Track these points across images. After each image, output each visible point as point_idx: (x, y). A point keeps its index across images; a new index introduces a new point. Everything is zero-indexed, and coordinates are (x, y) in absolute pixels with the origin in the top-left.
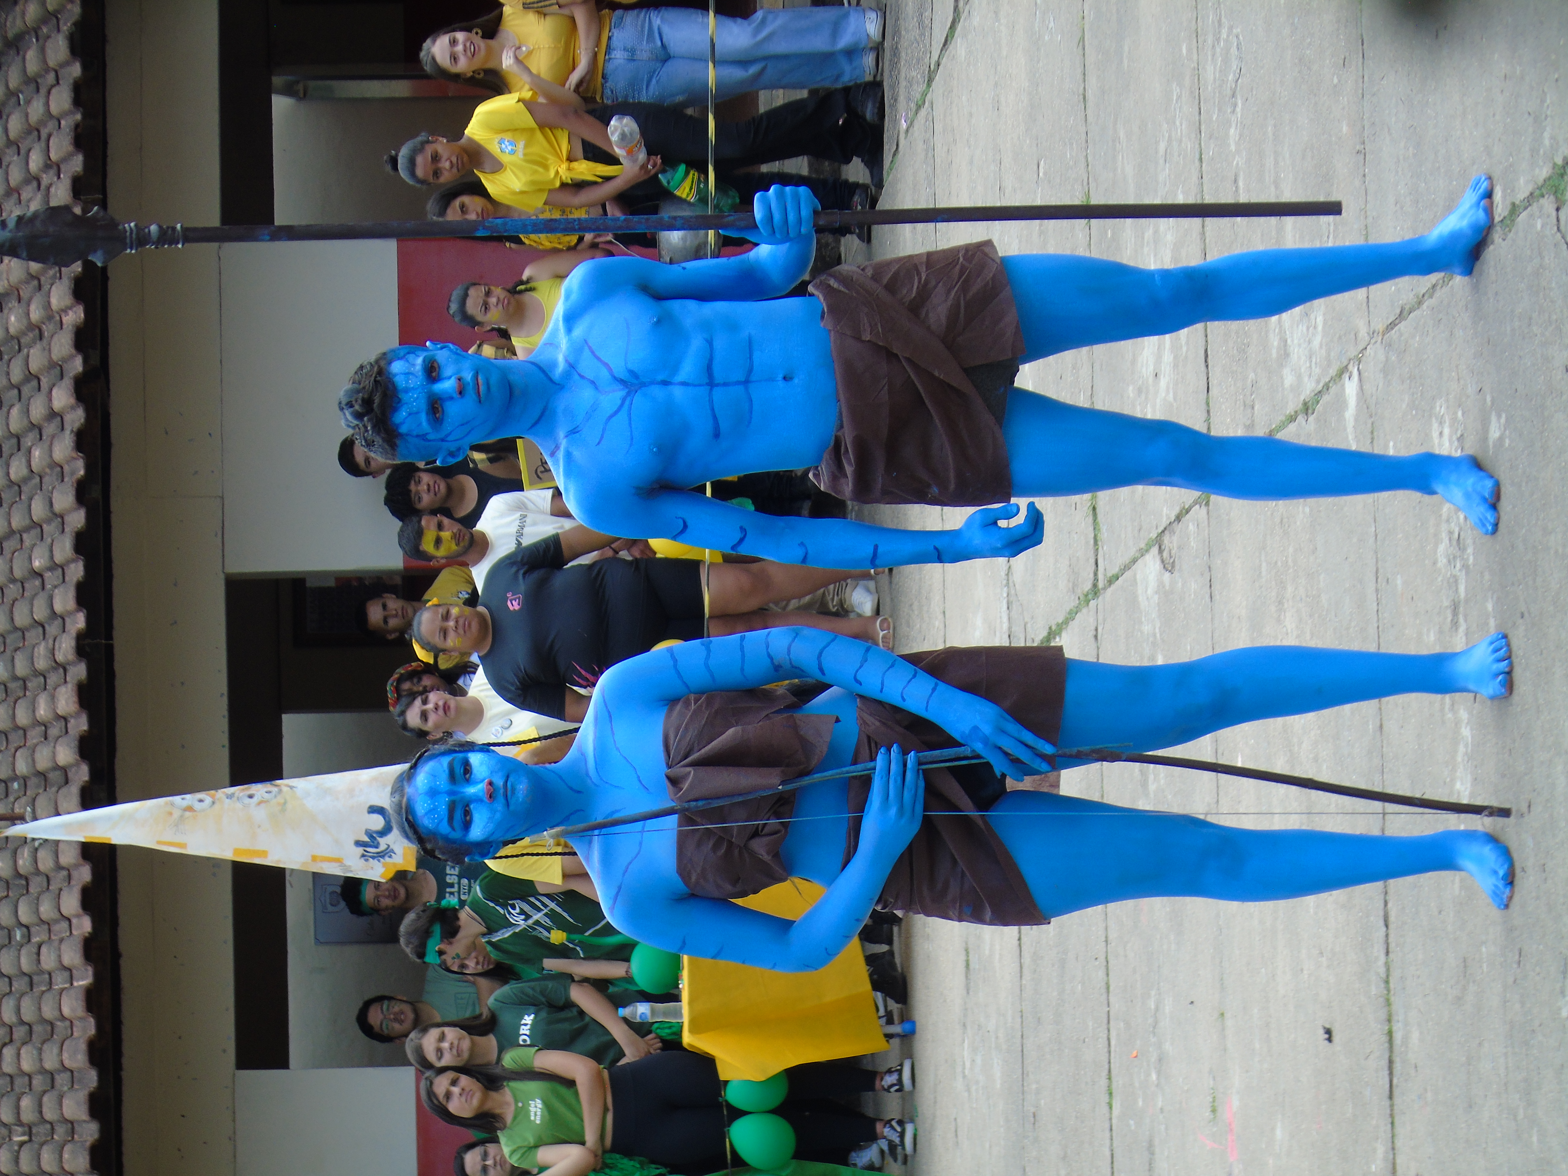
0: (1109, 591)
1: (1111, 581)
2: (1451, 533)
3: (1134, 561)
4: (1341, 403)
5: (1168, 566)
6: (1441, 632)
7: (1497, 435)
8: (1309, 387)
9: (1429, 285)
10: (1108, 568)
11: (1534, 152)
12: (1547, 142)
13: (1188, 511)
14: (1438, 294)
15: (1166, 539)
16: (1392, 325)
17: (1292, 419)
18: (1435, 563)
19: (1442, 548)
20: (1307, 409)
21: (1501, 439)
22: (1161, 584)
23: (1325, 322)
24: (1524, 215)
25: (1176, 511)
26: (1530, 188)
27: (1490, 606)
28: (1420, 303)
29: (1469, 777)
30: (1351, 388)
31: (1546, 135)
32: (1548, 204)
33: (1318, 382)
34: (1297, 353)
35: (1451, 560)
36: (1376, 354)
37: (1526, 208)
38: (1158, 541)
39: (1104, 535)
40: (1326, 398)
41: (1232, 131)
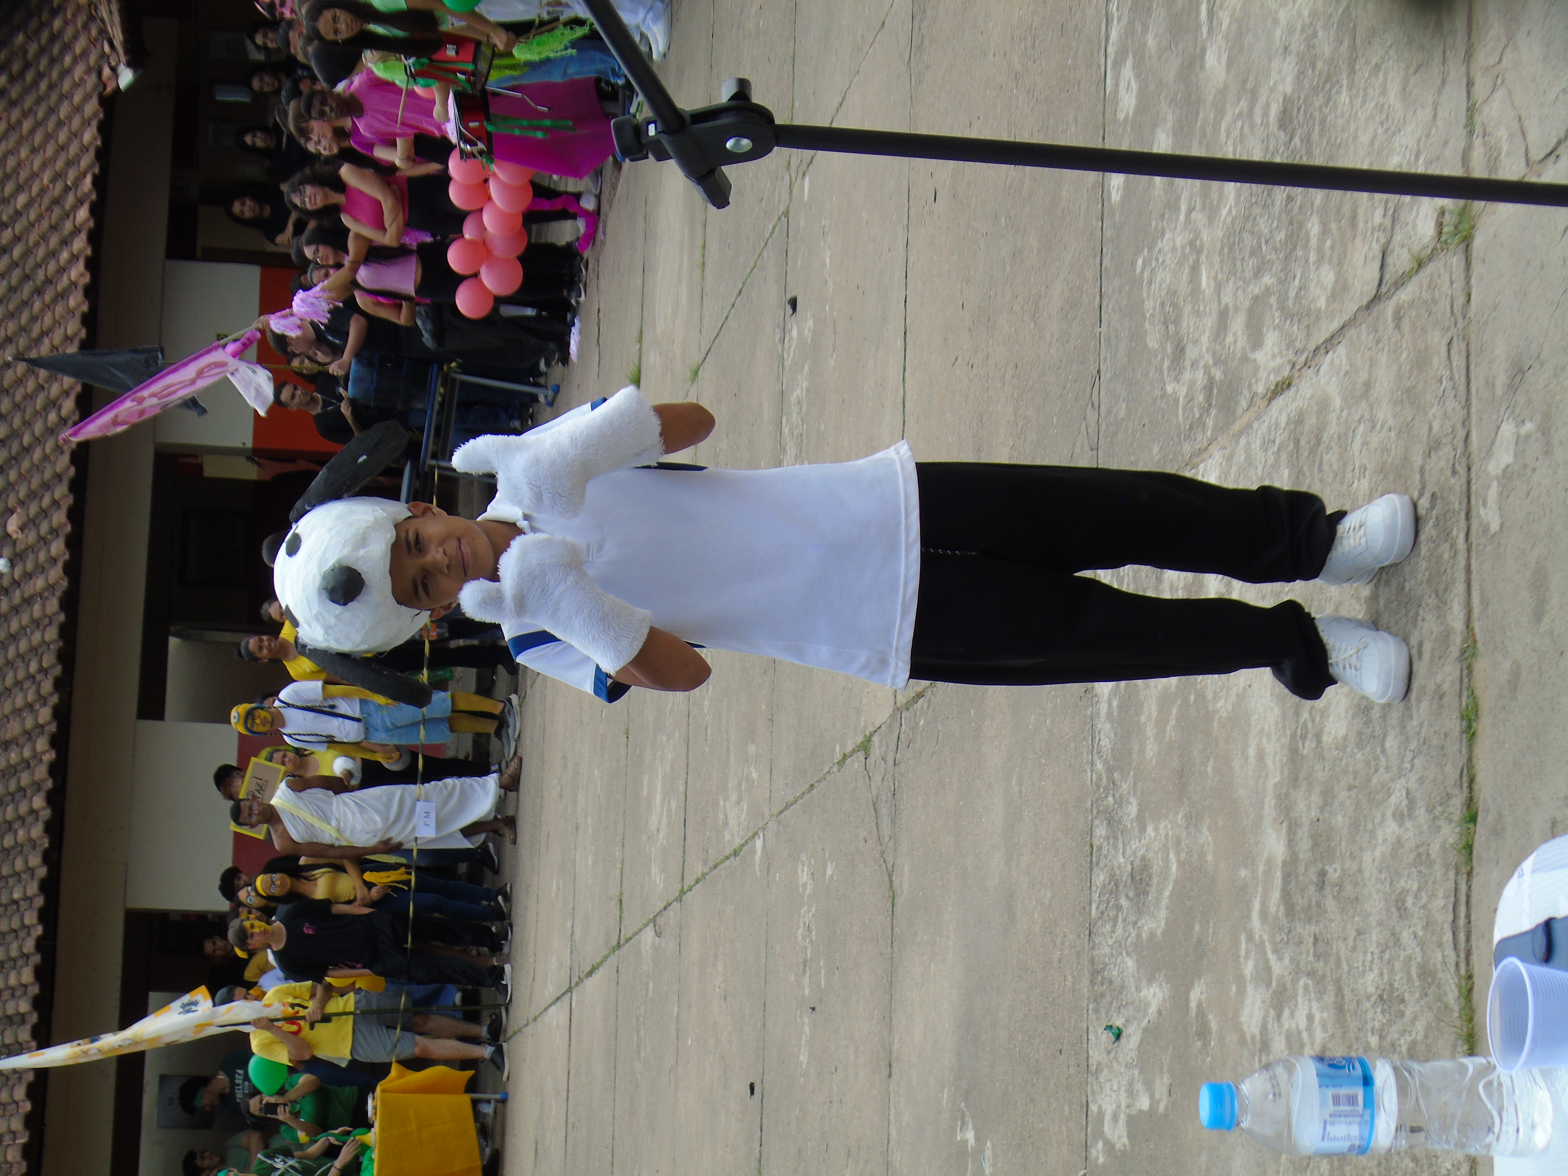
0: (626, 946)
1: (628, 940)
2: (805, 923)
3: (640, 930)
4: (753, 851)
5: (658, 934)
6: (797, 975)
7: (830, 873)
8: (738, 842)
10: (626, 933)
11: (856, 728)
12: (862, 724)
13: (670, 904)
14: (805, 797)
15: (658, 919)
16: (781, 812)
17: (727, 858)
18: (796, 939)
19: (800, 931)
20: (736, 853)
21: (832, 875)
22: (654, 943)
23: (748, 808)
24: (849, 760)
25: (664, 904)
26: (853, 746)
27: (822, 963)
28: (796, 801)
29: (807, 1053)
30: (759, 843)
31: (862, 720)
32: (861, 755)
33: (742, 839)
34: (733, 823)
35: (804, 938)
36: (772, 826)
37: (850, 757)
38: (654, 920)
39: (625, 915)
40: (745, 848)
41: (706, 702)
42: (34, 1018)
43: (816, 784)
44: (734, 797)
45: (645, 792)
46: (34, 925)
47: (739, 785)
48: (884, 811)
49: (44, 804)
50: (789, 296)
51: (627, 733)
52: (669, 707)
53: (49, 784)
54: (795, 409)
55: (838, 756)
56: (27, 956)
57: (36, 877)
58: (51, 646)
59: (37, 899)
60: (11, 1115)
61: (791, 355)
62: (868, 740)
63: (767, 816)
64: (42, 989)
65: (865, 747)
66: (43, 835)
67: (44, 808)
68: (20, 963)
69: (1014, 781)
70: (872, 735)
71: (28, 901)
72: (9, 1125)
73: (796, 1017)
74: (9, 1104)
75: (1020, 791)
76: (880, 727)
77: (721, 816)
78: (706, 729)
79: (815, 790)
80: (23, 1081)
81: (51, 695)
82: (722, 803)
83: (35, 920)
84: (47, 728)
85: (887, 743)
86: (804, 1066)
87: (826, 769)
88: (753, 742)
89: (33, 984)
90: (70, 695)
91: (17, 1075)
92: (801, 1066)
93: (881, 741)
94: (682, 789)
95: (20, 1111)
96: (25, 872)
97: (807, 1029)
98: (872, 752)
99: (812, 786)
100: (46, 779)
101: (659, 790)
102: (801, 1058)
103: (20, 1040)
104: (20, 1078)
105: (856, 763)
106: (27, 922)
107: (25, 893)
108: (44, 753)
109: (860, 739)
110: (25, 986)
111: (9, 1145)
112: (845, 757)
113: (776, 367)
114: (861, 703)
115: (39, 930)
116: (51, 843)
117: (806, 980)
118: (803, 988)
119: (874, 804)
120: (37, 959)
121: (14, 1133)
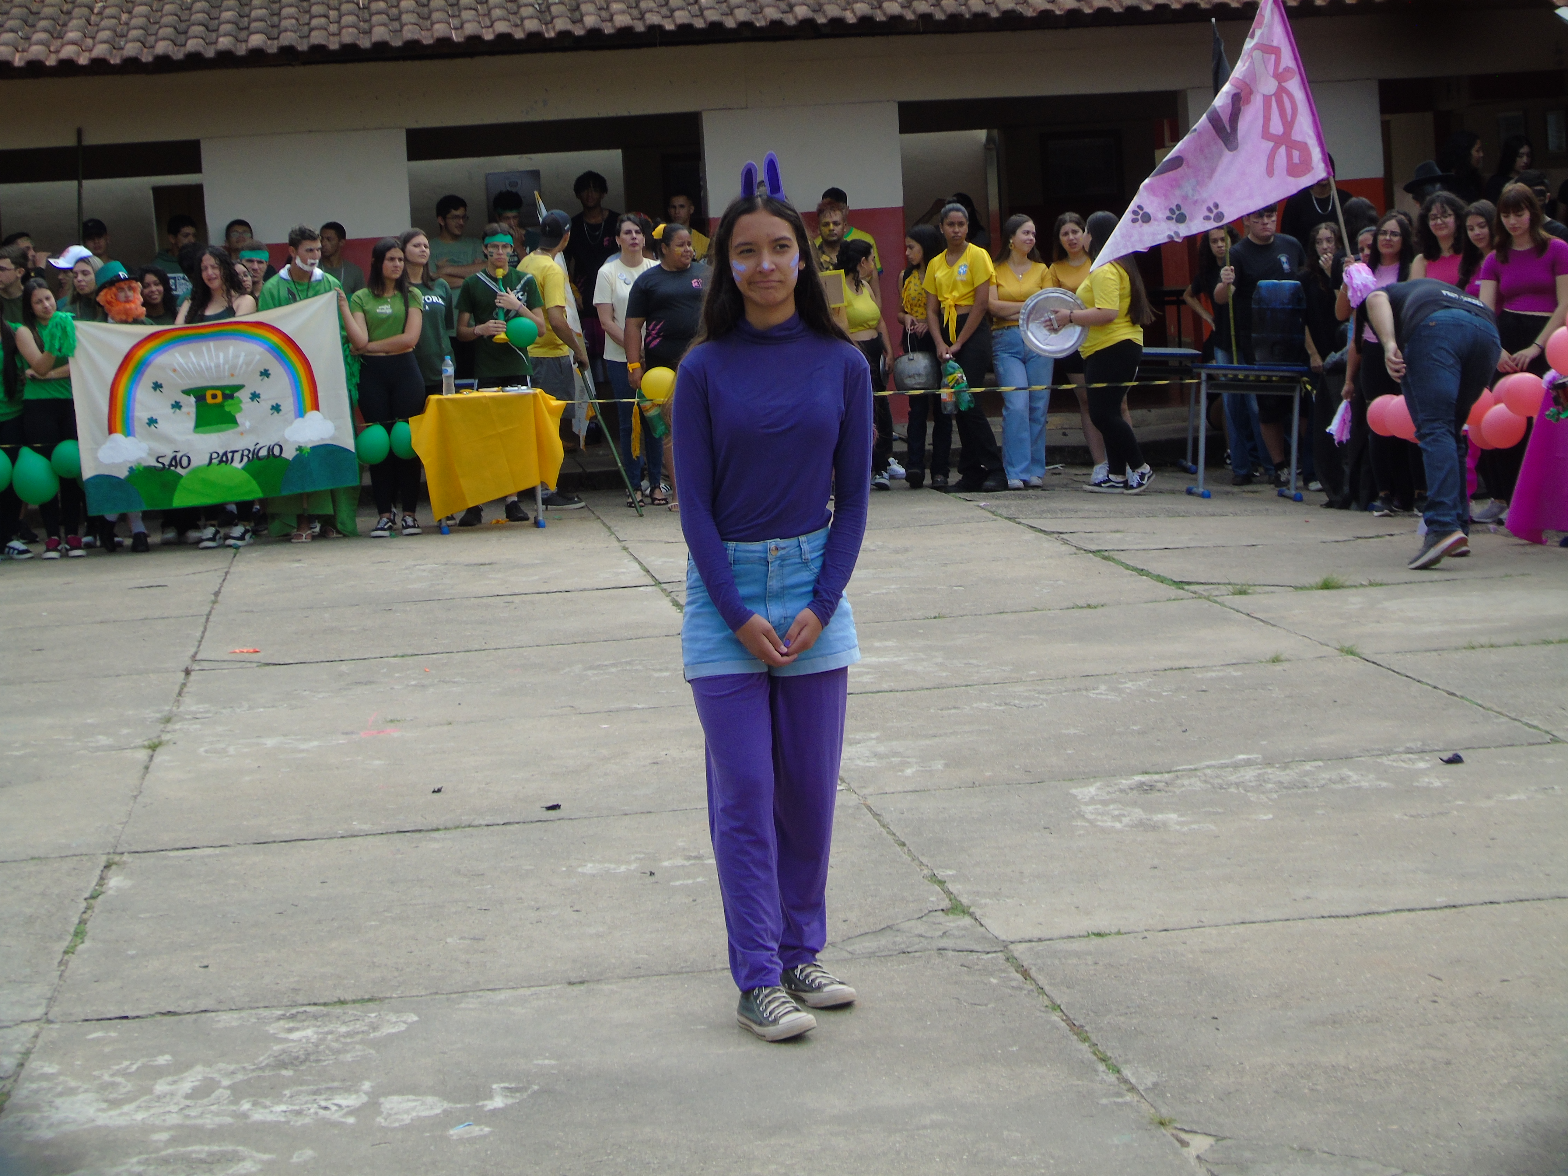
6: (684, 849)
9: (895, 831)
11: (977, 893)
12: (983, 901)
14: (890, 837)
16: (870, 809)
23: (870, 767)
24: (939, 889)
26: (955, 892)
27: (700, 879)
28: (884, 826)
29: (595, 872)
31: (988, 900)
32: (946, 904)
37: (943, 890)
41: (985, 704)
42: (579, 31)
43: (906, 849)
44: (881, 749)
45: (877, 644)
46: (674, 21)
47: (895, 754)
48: (884, 941)
49: (800, 18)
50: (1462, 754)
51: (939, 617)
52: (974, 661)
53: (821, 20)
54: (1334, 775)
55: (941, 874)
56: (642, 18)
57: (724, 17)
58: (963, 7)
59: (702, 21)
60: (479, 22)
61: (1395, 764)
62: (965, 911)
63: (865, 791)
64: (610, 36)
65: (957, 908)
66: (768, 20)
67: (796, 18)
68: (635, 12)
69: (936, 1117)
70: (971, 915)
71: (699, 13)
72: (469, 21)
73: (636, 852)
74: (490, 19)
75: (925, 1127)
76: (981, 925)
77: (859, 736)
78: (955, 708)
79: (899, 849)
80: (514, 28)
81: (914, 12)
82: (873, 735)
83: (679, 21)
84: (878, 12)
85: (964, 936)
86: (580, 870)
87: (925, 860)
88: (947, 765)
89: (614, 26)
90: (916, 32)
91: (519, 23)
92: (580, 866)
93: (965, 928)
94: (885, 686)
95: (484, 31)
96: (729, 6)
97: (623, 868)
98: (951, 917)
99: (904, 844)
100: (826, 17)
101: (882, 660)
102: (590, 865)
103: (555, 21)
104: (516, 26)
105: (935, 898)
106: (677, 14)
107: (707, 9)
108: (853, 11)
109: (965, 900)
110: (611, 20)
111: (449, 24)
112: (941, 883)
113: (1377, 747)
114: (1008, 897)
115: (669, 26)
116: (761, 29)
117: (680, 861)
118: (670, 859)
119: (889, 927)
120: (640, 27)
121: (462, 27)
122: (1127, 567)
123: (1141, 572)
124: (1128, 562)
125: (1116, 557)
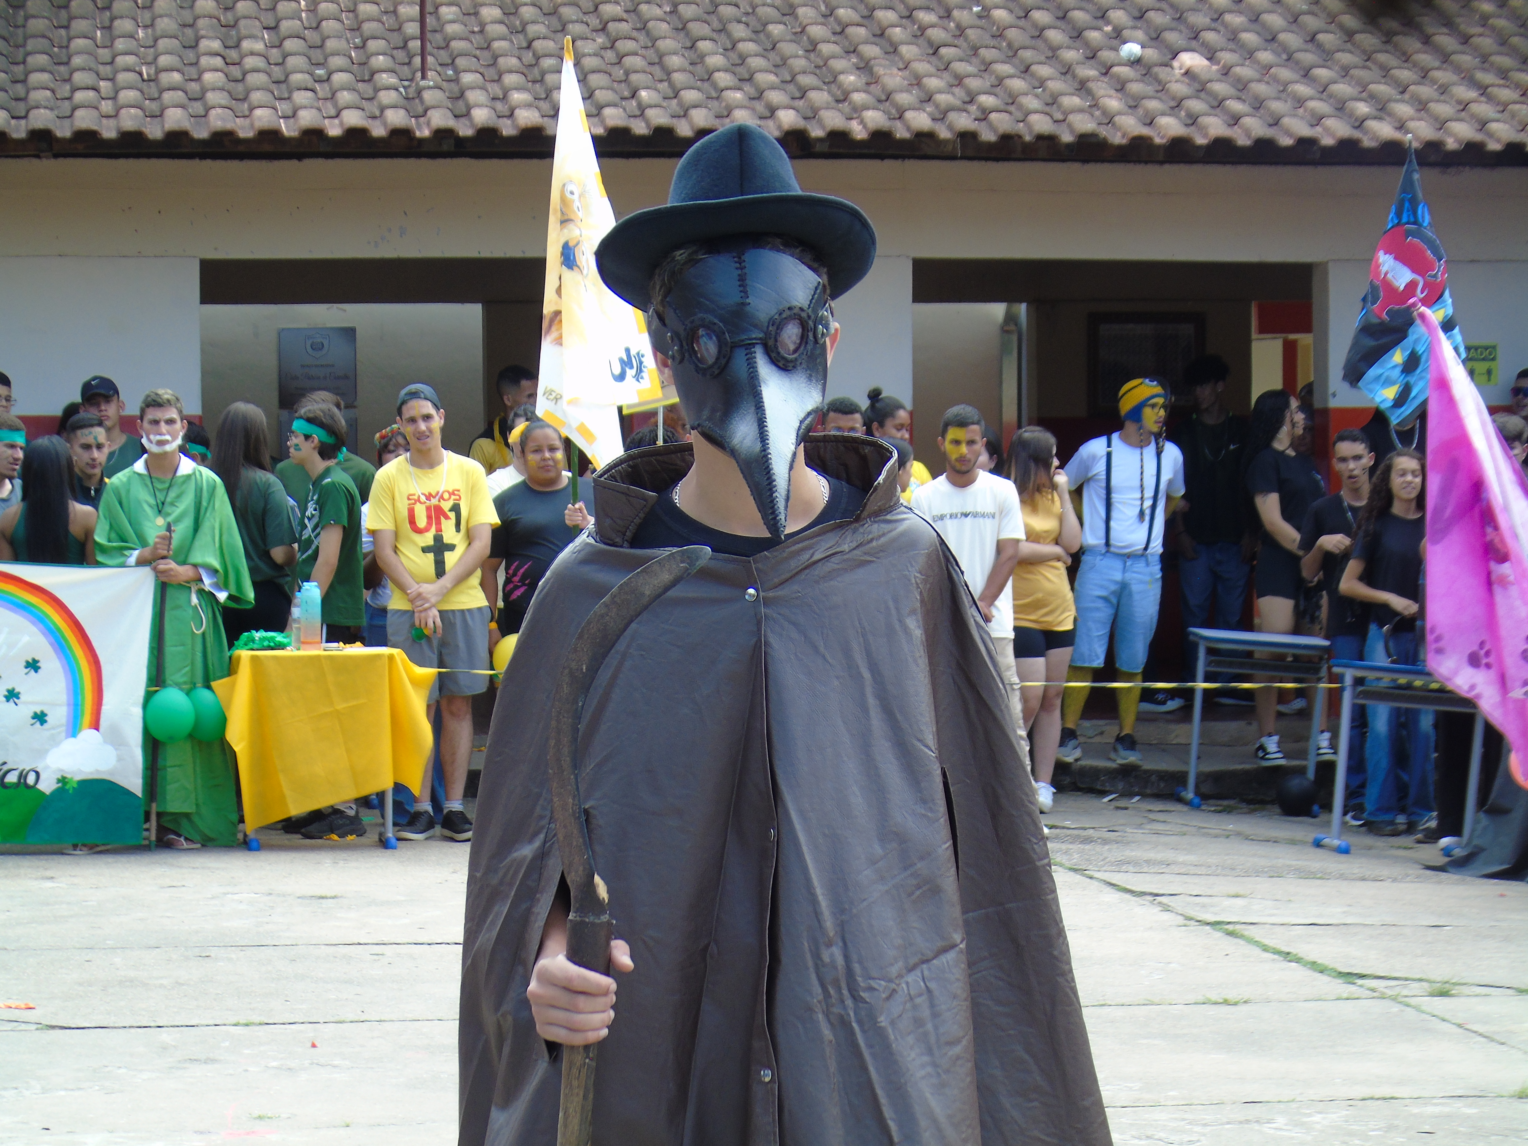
42: (465, 130)
49: (785, 127)
57: (675, 121)
58: (1022, 124)
59: (643, 124)
60: (319, 110)
64: (510, 140)
67: (779, 127)
71: (638, 113)
72: (305, 107)
74: (335, 105)
80: (370, 120)
81: (950, 127)
84: (898, 124)
89: (515, 125)
91: (378, 113)
95: (326, 121)
96: (681, 104)
100: (823, 127)
103: (429, 113)
104: (374, 117)
106: (608, 111)
107: (651, 106)
108: (862, 122)
110: (511, 115)
111: (276, 110)
121: (294, 115)
122: (1265, 949)
123: (1287, 956)
124: (1266, 941)
125: (1246, 933)
